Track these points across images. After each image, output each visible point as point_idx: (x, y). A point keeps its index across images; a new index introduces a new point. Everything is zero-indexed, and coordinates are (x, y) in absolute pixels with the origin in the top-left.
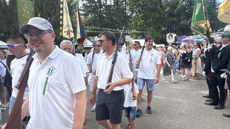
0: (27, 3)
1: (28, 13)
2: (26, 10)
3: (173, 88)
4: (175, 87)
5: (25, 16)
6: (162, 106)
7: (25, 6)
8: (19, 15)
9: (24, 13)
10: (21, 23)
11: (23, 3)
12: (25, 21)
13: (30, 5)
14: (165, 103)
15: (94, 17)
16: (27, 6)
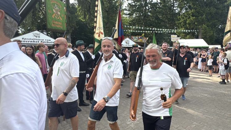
0: (58, 3)
1: (59, 13)
2: (57, 11)
3: (227, 102)
5: (55, 17)
6: (209, 123)
7: (56, 7)
8: (49, 16)
9: (54, 14)
10: (51, 24)
11: (53, 4)
12: (55, 21)
13: (61, 6)
14: (214, 119)
15: (139, 16)
16: (58, 7)
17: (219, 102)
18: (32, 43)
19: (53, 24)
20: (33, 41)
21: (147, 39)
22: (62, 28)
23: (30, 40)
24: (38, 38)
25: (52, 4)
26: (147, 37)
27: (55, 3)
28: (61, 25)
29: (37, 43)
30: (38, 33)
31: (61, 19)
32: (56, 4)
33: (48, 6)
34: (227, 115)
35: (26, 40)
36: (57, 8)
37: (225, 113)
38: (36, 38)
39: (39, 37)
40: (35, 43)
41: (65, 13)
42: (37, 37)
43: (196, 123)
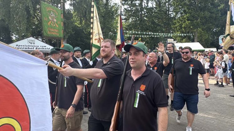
0: (54, 10)
1: (55, 20)
2: (53, 18)
3: (226, 105)
4: (230, 104)
5: (51, 24)
7: (51, 14)
8: (44, 23)
9: (50, 22)
10: (47, 31)
11: (49, 11)
12: (51, 29)
13: (58, 13)
14: (214, 123)
15: (135, 21)
16: (54, 13)
17: (219, 106)
18: (27, 49)
19: (48, 32)
20: (27, 47)
21: (144, 43)
22: (58, 35)
23: (25, 47)
24: (33, 45)
25: (47, 11)
26: (144, 41)
27: (51, 11)
28: (57, 32)
29: (32, 49)
30: (33, 40)
31: (57, 26)
32: (53, 11)
33: (44, 14)
34: (227, 119)
35: (20, 47)
36: (53, 15)
37: (225, 117)
38: (31, 45)
39: (34, 43)
40: (30, 49)
41: (62, 20)
42: (31, 43)
43: (198, 129)
